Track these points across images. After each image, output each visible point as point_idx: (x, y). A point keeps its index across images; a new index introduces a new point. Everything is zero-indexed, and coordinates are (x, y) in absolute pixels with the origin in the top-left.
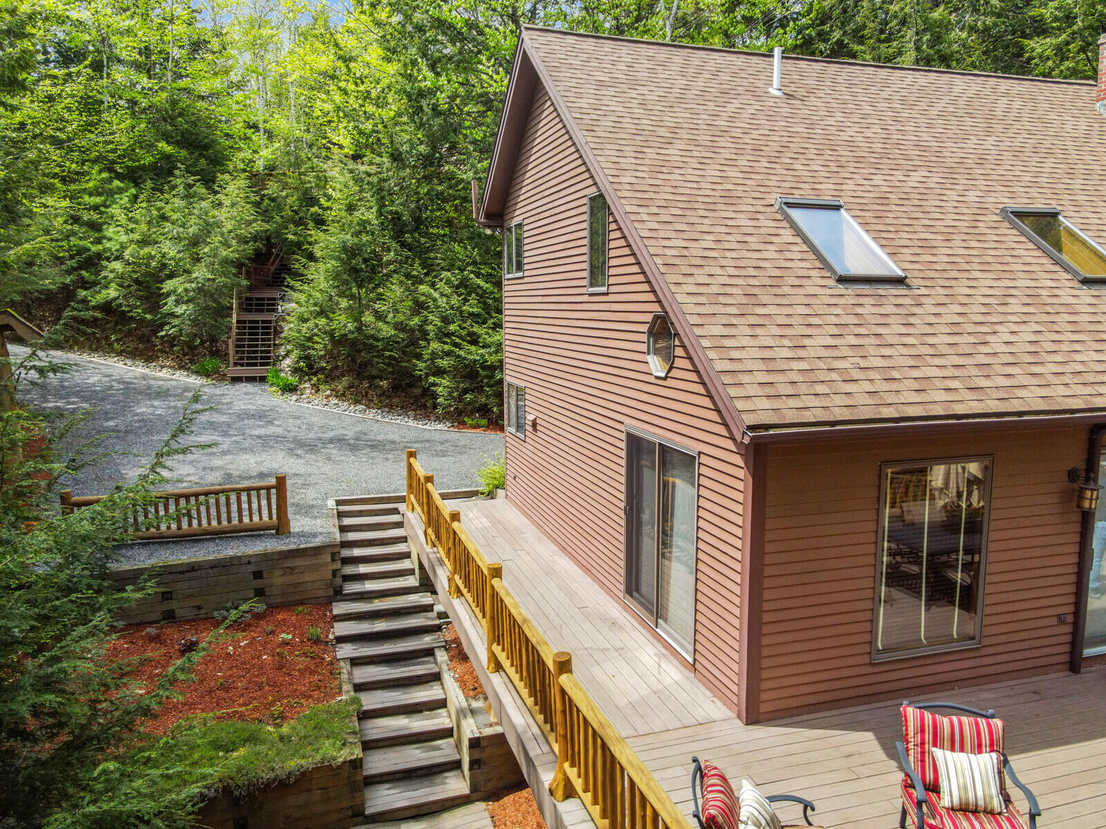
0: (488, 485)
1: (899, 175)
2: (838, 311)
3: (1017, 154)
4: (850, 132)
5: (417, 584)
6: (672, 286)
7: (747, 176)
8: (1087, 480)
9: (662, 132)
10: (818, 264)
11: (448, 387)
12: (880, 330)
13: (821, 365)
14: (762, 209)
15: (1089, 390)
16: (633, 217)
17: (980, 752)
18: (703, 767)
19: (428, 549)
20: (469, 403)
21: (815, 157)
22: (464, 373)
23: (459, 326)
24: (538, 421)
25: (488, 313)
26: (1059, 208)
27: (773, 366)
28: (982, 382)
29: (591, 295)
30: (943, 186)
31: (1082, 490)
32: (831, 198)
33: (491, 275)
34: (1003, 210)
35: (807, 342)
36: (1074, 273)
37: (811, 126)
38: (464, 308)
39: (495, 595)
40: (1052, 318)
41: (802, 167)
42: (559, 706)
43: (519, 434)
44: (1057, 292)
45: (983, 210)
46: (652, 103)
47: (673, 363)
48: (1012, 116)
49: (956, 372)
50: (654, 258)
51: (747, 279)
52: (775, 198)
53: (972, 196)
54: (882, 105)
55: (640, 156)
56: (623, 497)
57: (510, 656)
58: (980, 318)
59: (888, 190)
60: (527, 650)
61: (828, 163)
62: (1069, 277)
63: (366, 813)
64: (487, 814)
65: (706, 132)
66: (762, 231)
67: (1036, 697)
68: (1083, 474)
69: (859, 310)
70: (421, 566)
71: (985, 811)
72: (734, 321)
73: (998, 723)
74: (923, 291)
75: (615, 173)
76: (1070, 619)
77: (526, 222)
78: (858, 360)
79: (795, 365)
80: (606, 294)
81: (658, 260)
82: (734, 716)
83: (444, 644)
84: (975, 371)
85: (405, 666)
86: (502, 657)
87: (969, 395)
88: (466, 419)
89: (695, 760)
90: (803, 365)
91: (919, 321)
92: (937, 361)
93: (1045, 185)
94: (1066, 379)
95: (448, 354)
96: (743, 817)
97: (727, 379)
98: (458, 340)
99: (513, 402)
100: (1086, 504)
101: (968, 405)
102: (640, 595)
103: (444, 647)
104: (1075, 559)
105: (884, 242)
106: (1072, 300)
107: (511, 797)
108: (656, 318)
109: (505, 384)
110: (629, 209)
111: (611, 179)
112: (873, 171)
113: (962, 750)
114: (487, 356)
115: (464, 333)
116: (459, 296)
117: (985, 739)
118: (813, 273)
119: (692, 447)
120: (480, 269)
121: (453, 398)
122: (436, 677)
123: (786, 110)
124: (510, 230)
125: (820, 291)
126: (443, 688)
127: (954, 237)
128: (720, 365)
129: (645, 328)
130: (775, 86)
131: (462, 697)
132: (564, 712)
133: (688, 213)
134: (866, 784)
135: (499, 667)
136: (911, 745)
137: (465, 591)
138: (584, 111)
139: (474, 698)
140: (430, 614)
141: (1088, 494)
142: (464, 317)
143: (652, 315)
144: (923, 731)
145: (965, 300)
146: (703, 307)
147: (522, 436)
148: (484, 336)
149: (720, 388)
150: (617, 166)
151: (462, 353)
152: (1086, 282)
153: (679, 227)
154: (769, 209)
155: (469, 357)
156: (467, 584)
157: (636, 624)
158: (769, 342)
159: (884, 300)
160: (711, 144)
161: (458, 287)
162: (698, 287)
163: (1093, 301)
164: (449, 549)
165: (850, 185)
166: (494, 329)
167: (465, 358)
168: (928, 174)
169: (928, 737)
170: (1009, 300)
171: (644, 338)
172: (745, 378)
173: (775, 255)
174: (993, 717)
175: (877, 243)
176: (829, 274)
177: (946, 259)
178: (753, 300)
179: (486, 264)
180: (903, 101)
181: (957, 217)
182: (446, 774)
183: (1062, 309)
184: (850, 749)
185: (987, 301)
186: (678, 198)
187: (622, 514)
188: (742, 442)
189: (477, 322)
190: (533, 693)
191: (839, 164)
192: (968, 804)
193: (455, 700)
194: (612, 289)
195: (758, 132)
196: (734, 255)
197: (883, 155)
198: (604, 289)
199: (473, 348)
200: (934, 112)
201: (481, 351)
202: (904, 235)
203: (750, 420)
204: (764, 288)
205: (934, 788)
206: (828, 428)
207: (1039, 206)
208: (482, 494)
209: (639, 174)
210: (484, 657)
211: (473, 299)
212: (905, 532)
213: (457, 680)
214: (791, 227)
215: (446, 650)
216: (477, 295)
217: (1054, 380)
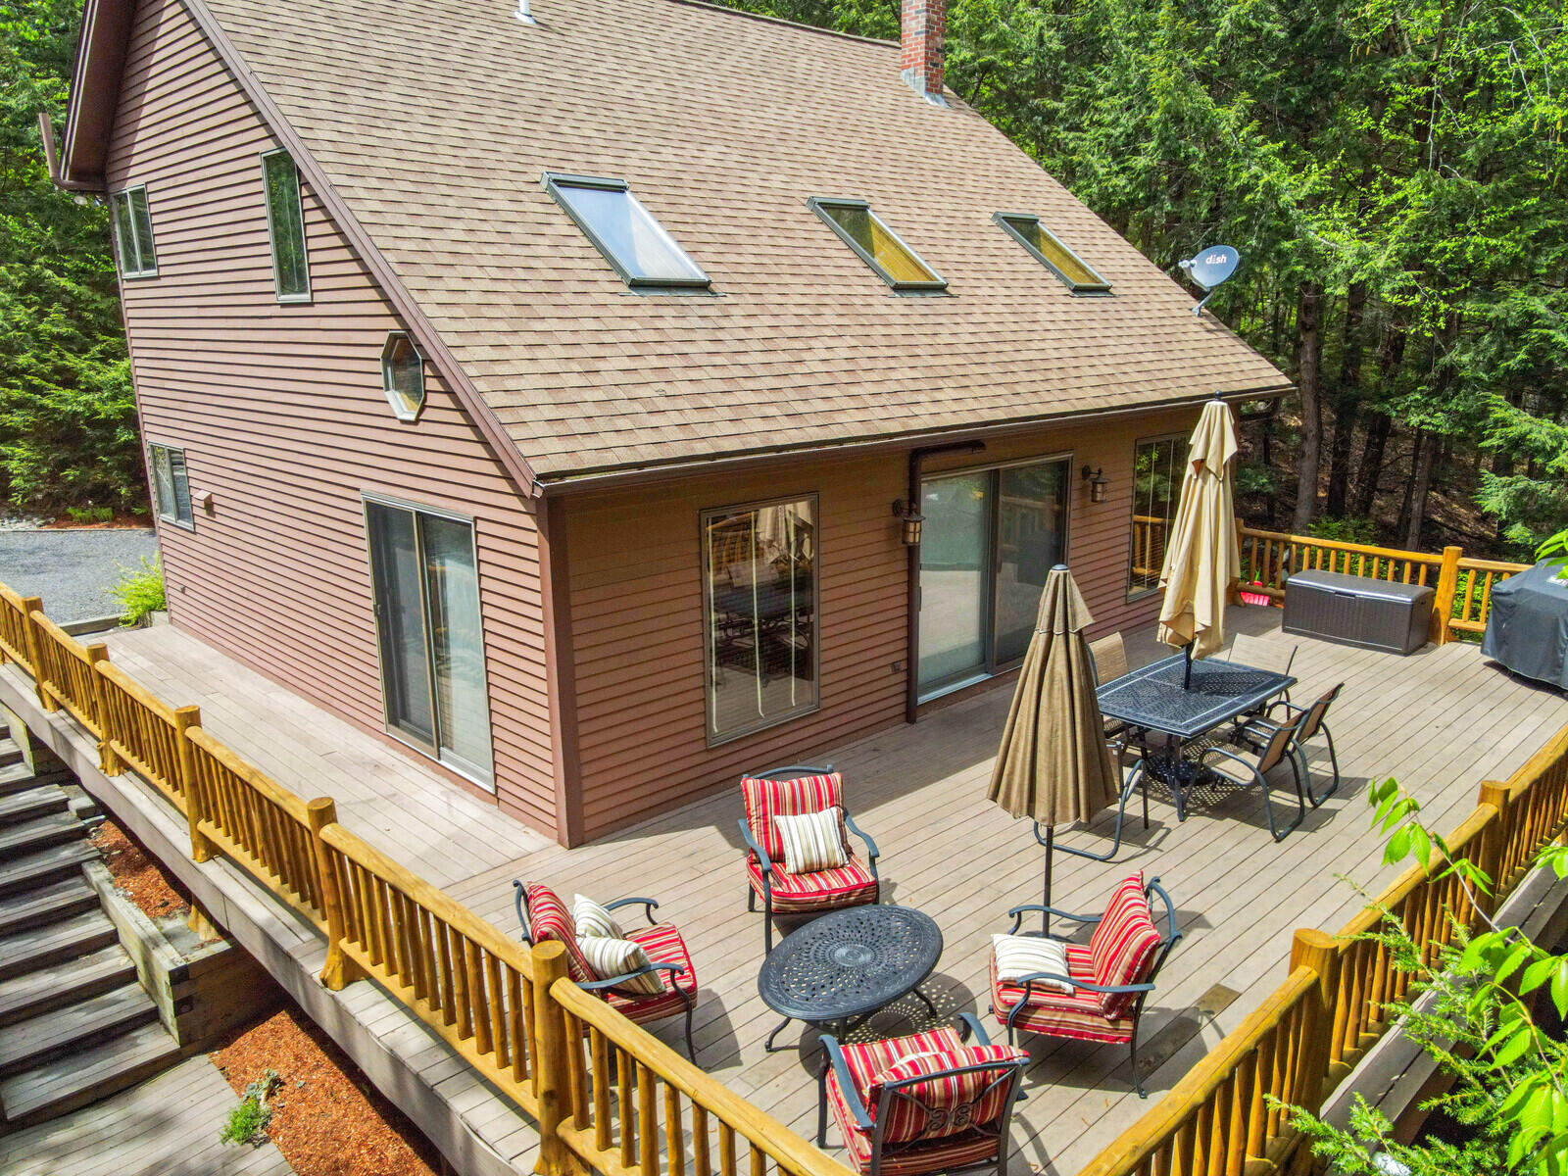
0: (135, 607)
1: (691, 149)
2: (633, 325)
3: (822, 129)
4: (628, 85)
5: (32, 775)
6: (414, 294)
7: (498, 138)
8: (910, 512)
9: (368, 64)
10: (604, 264)
11: (28, 460)
12: (685, 348)
13: (620, 393)
14: (524, 187)
15: (905, 411)
16: (344, 193)
17: (821, 809)
18: (527, 889)
19: (49, 714)
20: (73, 484)
21: (587, 117)
22: (58, 435)
23: (36, 357)
24: (215, 499)
25: (89, 335)
26: (868, 200)
27: (564, 397)
28: (801, 408)
29: (283, 305)
30: (744, 166)
31: (907, 522)
32: (611, 176)
33: (84, 271)
34: (811, 200)
35: (600, 365)
36: (887, 279)
37: (576, 73)
38: (41, 327)
39: (194, 749)
40: (867, 331)
41: (570, 131)
42: (323, 868)
43: (182, 523)
44: (870, 300)
45: (788, 199)
46: (347, 17)
47: (425, 400)
48: (814, 79)
49: (773, 397)
50: (383, 253)
51: (516, 284)
52: (539, 172)
53: (776, 181)
54: (663, 52)
55: (341, 99)
56: (370, 593)
57: (233, 831)
58: (794, 332)
59: (680, 168)
60: (261, 812)
61: (603, 128)
62: (882, 283)
63: (9, 1117)
64: (213, 1068)
65: (433, 70)
66: (530, 217)
67: (877, 754)
68: (906, 506)
69: (659, 324)
70: (36, 743)
71: (830, 868)
72: (505, 340)
73: (836, 777)
74: (731, 299)
75: (306, 123)
76: (903, 666)
77: (151, 188)
78: (663, 386)
79: (589, 395)
80: (311, 304)
81: (390, 257)
82: (555, 842)
83: (98, 853)
84: (791, 395)
85: (34, 898)
86: (218, 836)
87: (787, 423)
88: (70, 510)
89: (516, 884)
90: (599, 395)
91: (728, 337)
92: (751, 384)
93: (853, 171)
94: (883, 400)
95: (20, 404)
96: (579, 931)
97: (505, 417)
98: (37, 381)
99: (165, 477)
100: (911, 539)
101: (788, 435)
102: (410, 721)
103: (98, 858)
104: (903, 600)
105: (681, 237)
106: (885, 310)
107: (249, 1035)
108: (393, 338)
109: (146, 446)
110: (336, 180)
111: (299, 131)
112: (662, 142)
113: (804, 811)
114: (97, 405)
115: (47, 368)
116: (28, 306)
117: (825, 796)
118: (599, 276)
119: (464, 512)
120: (60, 259)
121: (41, 477)
122: (95, 904)
123: (541, 48)
124: (122, 199)
125: (610, 299)
126: (108, 917)
127: (759, 232)
128: (493, 400)
129: (378, 353)
130: (523, 10)
131: (144, 919)
132: (332, 875)
133: (423, 188)
134: (710, 879)
135: (213, 851)
136: (753, 820)
137: (134, 761)
138: (241, 20)
139: (167, 916)
140: (63, 816)
141: (912, 527)
142: (42, 343)
143: (387, 334)
144: (764, 802)
145: (776, 310)
146: (461, 322)
147: (189, 526)
148: (86, 373)
149: (497, 430)
150: (307, 113)
151: (47, 402)
152: (899, 288)
153: (414, 209)
154: (533, 188)
155: (64, 407)
156: (137, 748)
157: (408, 761)
158: (554, 367)
159: (687, 311)
160: (443, 88)
161: (23, 291)
162: (451, 294)
163: (906, 311)
164: (94, 705)
165: (633, 160)
166: (103, 361)
167: (54, 410)
168: (725, 150)
169: (770, 806)
170: (823, 310)
171: (379, 367)
172: (528, 415)
173: (548, 252)
174: (831, 772)
175: (673, 237)
176: (619, 278)
177: (753, 260)
178: (526, 312)
179: (71, 252)
180: (688, 47)
181: (762, 207)
182: (134, 1034)
183: (876, 320)
184: (689, 849)
185: (800, 310)
186: (406, 166)
187: (372, 617)
188: (532, 497)
189: (70, 351)
190: (278, 868)
191: (618, 129)
192: (812, 864)
193: (135, 927)
194: (318, 297)
195: (506, 76)
196: (494, 250)
197: (671, 121)
198: (305, 297)
199: (68, 393)
200: (725, 67)
201: (84, 397)
202: (704, 228)
203: (540, 467)
204: (540, 296)
205: (779, 858)
206: (635, 471)
207: (847, 197)
208: (125, 622)
209: (343, 128)
210: (184, 843)
211: (56, 312)
212: (732, 597)
213: (132, 899)
214: (566, 213)
215: (104, 861)
216: (64, 305)
217: (871, 401)
